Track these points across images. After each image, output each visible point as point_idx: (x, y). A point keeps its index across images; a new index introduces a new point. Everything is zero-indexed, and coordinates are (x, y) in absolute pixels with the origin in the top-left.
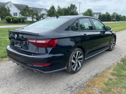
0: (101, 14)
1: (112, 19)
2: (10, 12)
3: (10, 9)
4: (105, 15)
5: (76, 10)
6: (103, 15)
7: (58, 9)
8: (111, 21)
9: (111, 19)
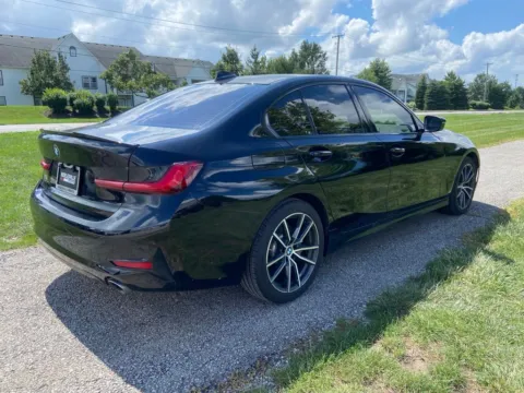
0: (428, 82)
1: (473, 102)
2: (68, 75)
3: (68, 61)
4: (442, 82)
5: (322, 64)
6: (434, 84)
7: (253, 60)
8: (468, 109)
9: (466, 100)
